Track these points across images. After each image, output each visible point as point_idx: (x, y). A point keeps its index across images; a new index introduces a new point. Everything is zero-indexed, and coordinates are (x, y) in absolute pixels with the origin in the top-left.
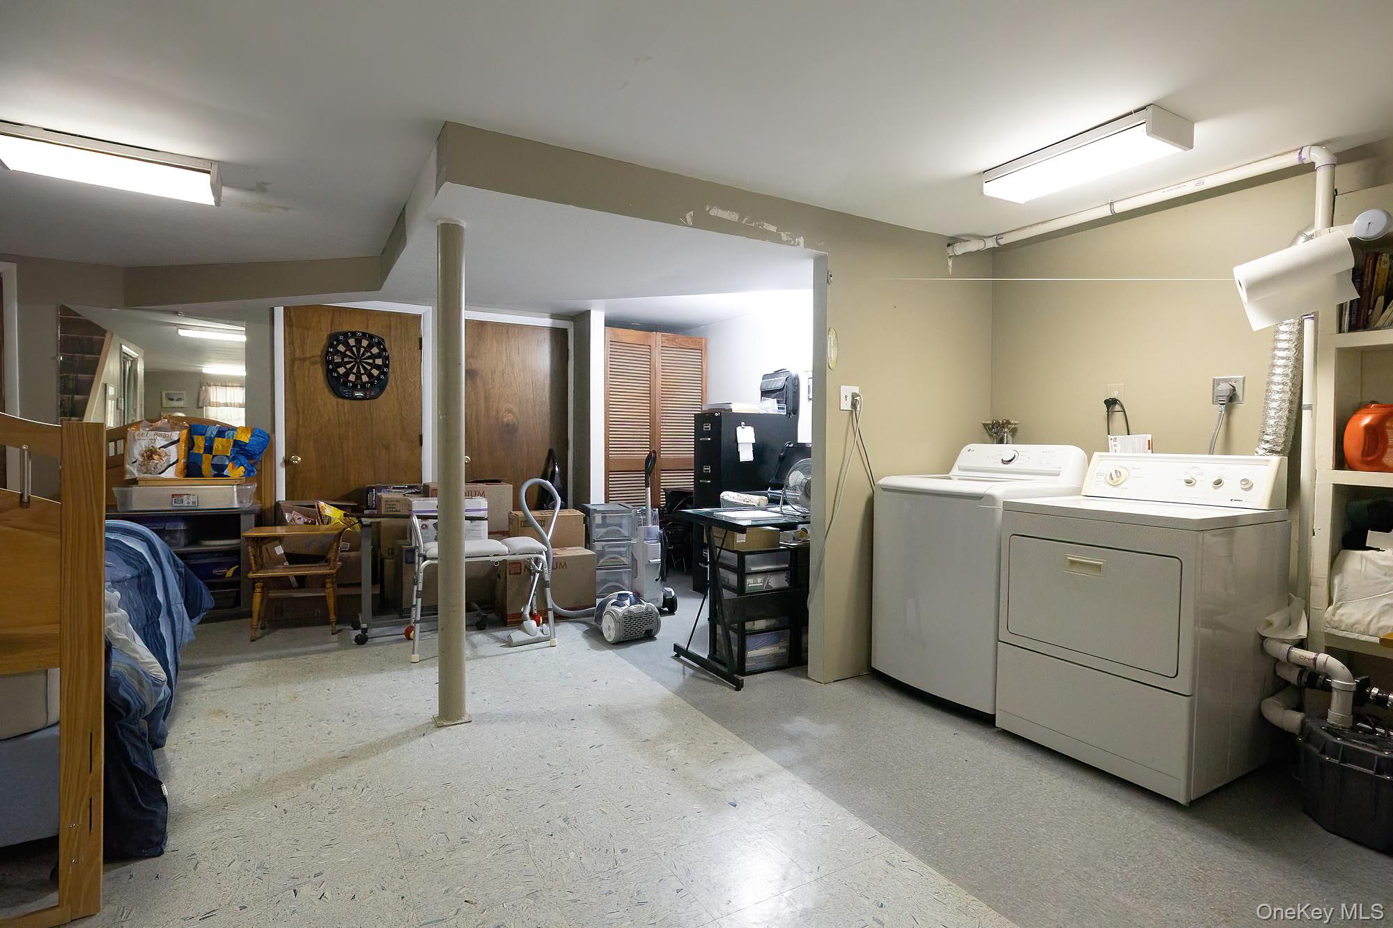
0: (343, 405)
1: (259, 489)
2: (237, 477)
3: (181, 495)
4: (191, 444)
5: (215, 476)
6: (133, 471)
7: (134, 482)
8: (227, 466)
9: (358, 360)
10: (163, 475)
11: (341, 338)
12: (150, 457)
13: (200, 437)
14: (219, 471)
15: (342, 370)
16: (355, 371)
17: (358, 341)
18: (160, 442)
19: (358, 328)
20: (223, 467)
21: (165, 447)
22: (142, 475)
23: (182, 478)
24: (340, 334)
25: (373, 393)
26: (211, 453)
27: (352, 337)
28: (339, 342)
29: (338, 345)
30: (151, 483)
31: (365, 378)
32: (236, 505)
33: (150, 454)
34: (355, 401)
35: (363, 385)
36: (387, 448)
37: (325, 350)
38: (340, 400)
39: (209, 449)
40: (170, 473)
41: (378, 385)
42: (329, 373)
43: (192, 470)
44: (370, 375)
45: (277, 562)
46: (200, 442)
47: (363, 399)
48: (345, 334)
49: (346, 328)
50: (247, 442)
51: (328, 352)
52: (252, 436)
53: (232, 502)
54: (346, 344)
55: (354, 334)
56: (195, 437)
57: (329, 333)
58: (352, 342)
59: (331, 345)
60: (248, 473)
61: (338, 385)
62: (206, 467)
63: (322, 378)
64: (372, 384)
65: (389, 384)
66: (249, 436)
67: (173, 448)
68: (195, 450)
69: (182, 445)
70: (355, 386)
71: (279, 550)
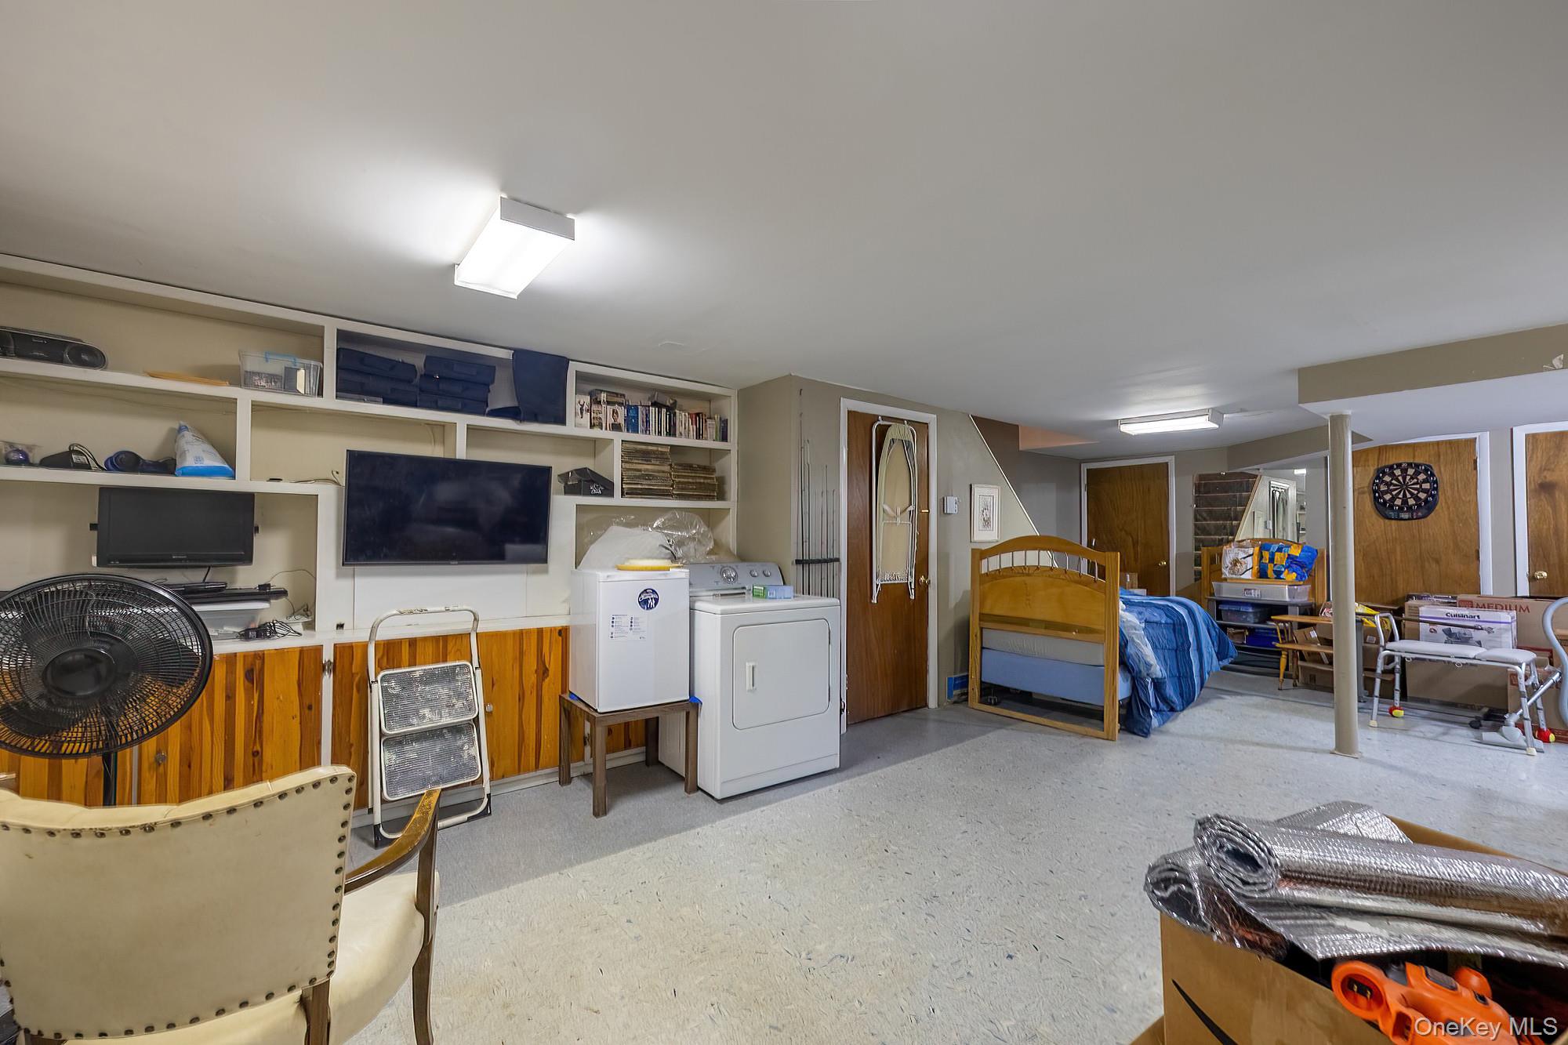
0: (1391, 525)
1: (1313, 589)
2: (1290, 580)
3: (1249, 590)
4: (1261, 557)
5: (1276, 578)
6: (1226, 573)
7: (1225, 579)
8: (1283, 572)
9: (1404, 486)
10: (1242, 577)
11: (1387, 470)
12: (1235, 565)
13: (1267, 552)
14: (1278, 574)
15: (1388, 497)
16: (1401, 496)
17: (1404, 471)
18: (1241, 555)
19: (1404, 459)
20: (1281, 573)
21: (1244, 558)
22: (1231, 576)
23: (1255, 578)
24: (1386, 467)
25: (1420, 514)
26: (1273, 563)
27: (1397, 468)
28: (1384, 474)
29: (1383, 476)
30: (1235, 581)
31: (1411, 502)
32: (1287, 599)
33: (1235, 562)
34: (1402, 522)
35: (1410, 508)
36: (1437, 561)
37: (1372, 482)
38: (1387, 521)
39: (1272, 560)
40: (1248, 575)
41: (1427, 506)
42: (1376, 499)
43: (1262, 574)
44: (1417, 498)
45: (1312, 642)
46: (1266, 555)
47: (1409, 519)
48: (1391, 467)
49: (1392, 461)
50: (1298, 555)
51: (1374, 483)
52: (1302, 551)
53: (1284, 596)
54: (1392, 475)
55: (1399, 466)
56: (1263, 552)
57: (1376, 467)
58: (1398, 472)
59: (1378, 477)
60: (1300, 577)
61: (1384, 508)
62: (1270, 573)
63: (1370, 505)
64: (1419, 506)
65: (1439, 503)
66: (1300, 551)
67: (1250, 559)
68: (1263, 561)
69: (1256, 557)
70: (1401, 509)
71: (1314, 634)
